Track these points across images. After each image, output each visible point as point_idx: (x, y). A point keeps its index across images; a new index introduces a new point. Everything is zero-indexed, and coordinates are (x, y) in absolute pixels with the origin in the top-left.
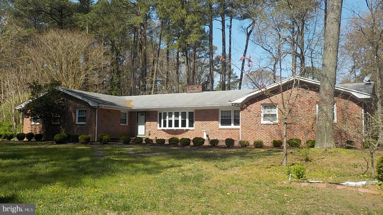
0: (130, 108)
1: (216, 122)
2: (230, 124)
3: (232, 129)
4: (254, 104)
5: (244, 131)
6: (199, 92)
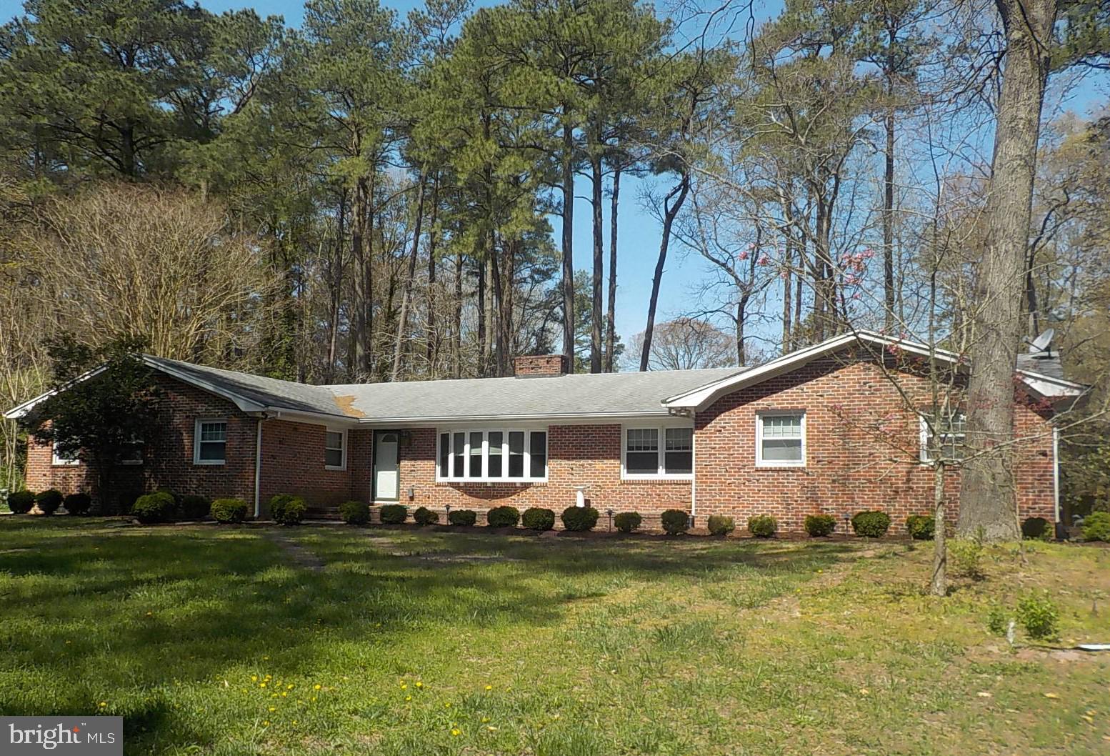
0: (355, 420)
1: (612, 461)
2: (653, 468)
3: (659, 484)
4: (736, 411)
5: (705, 490)
6: (552, 376)
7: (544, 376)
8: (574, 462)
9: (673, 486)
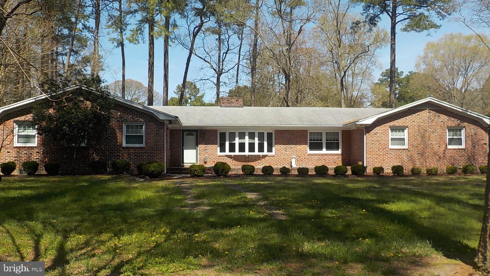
1: (304, 146)
3: (325, 155)
6: (238, 107)
7: (235, 107)
8: (287, 146)
9: (331, 156)
